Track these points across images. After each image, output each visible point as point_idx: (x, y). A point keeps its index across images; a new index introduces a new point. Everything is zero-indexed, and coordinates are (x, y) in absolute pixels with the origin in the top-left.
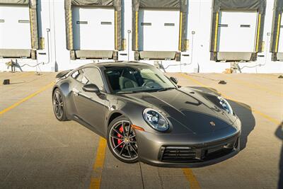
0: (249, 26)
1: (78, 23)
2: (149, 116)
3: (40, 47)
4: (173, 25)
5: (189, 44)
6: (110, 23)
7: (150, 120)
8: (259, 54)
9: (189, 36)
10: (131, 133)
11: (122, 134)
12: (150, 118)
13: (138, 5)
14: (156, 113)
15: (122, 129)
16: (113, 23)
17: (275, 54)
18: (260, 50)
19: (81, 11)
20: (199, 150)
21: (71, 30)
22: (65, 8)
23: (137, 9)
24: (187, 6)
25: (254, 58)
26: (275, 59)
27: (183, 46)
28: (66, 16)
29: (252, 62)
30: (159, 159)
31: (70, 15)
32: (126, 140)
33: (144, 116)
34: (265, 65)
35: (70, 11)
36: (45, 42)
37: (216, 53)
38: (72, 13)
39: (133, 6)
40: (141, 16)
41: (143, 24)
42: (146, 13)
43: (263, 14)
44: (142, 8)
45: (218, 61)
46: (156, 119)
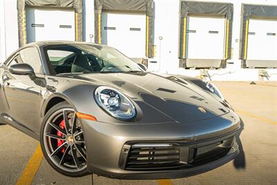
0: (217, 32)
1: (33, 25)
2: (104, 97)
4: (139, 29)
5: (156, 50)
6: (70, 27)
7: (106, 103)
8: (228, 61)
9: (156, 41)
10: (76, 129)
11: (64, 131)
12: (106, 101)
13: (101, 7)
14: (116, 93)
15: (63, 123)
16: (73, 27)
17: (245, 61)
18: (229, 57)
19: (37, 12)
21: (25, 33)
22: (17, 8)
23: (100, 12)
24: (153, 10)
25: (223, 65)
26: (244, 66)
27: (150, 53)
28: (19, 18)
29: (222, 69)
30: (120, 166)
31: (24, 16)
32: (70, 140)
33: (95, 97)
34: (234, 71)
35: (24, 12)
37: (185, 59)
38: (26, 14)
39: (96, 8)
40: (104, 20)
41: (106, 28)
42: (109, 15)
43: (231, 20)
44: (104, 10)
45: (187, 68)
46: (115, 102)
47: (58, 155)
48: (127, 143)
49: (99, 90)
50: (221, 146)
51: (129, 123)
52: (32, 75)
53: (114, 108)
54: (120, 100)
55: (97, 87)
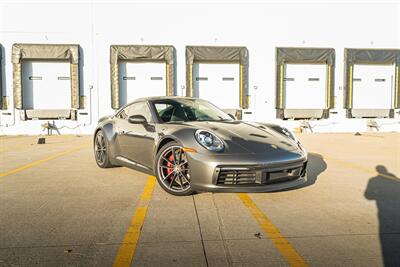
0: (317, 79)
1: (125, 78)
2: (202, 136)
3: (81, 106)
4: (233, 79)
5: (251, 100)
6: (161, 78)
7: (203, 141)
8: (331, 111)
9: (251, 91)
10: (181, 161)
11: (172, 162)
12: (203, 139)
13: (192, 58)
14: (210, 134)
15: (172, 157)
16: (164, 79)
17: (350, 110)
18: (332, 106)
19: (128, 64)
20: (259, 172)
21: (117, 86)
22: (110, 62)
23: (192, 62)
24: (247, 58)
25: (326, 115)
26: (350, 116)
27: (245, 102)
28: (112, 71)
29: (324, 120)
30: (213, 183)
31: (116, 70)
32: (177, 169)
33: (196, 138)
34: (339, 122)
35: (116, 66)
36: (86, 101)
37: (283, 109)
38: (119, 67)
39: (187, 59)
40: (195, 71)
41: (197, 79)
42: (201, 66)
43: (333, 66)
44: (196, 61)
45: (285, 119)
46: (209, 140)
47: (168, 180)
48: (218, 166)
49: (198, 132)
50: (290, 174)
51: (219, 154)
52: (145, 123)
53: (209, 144)
54: (213, 138)
55: (196, 130)
